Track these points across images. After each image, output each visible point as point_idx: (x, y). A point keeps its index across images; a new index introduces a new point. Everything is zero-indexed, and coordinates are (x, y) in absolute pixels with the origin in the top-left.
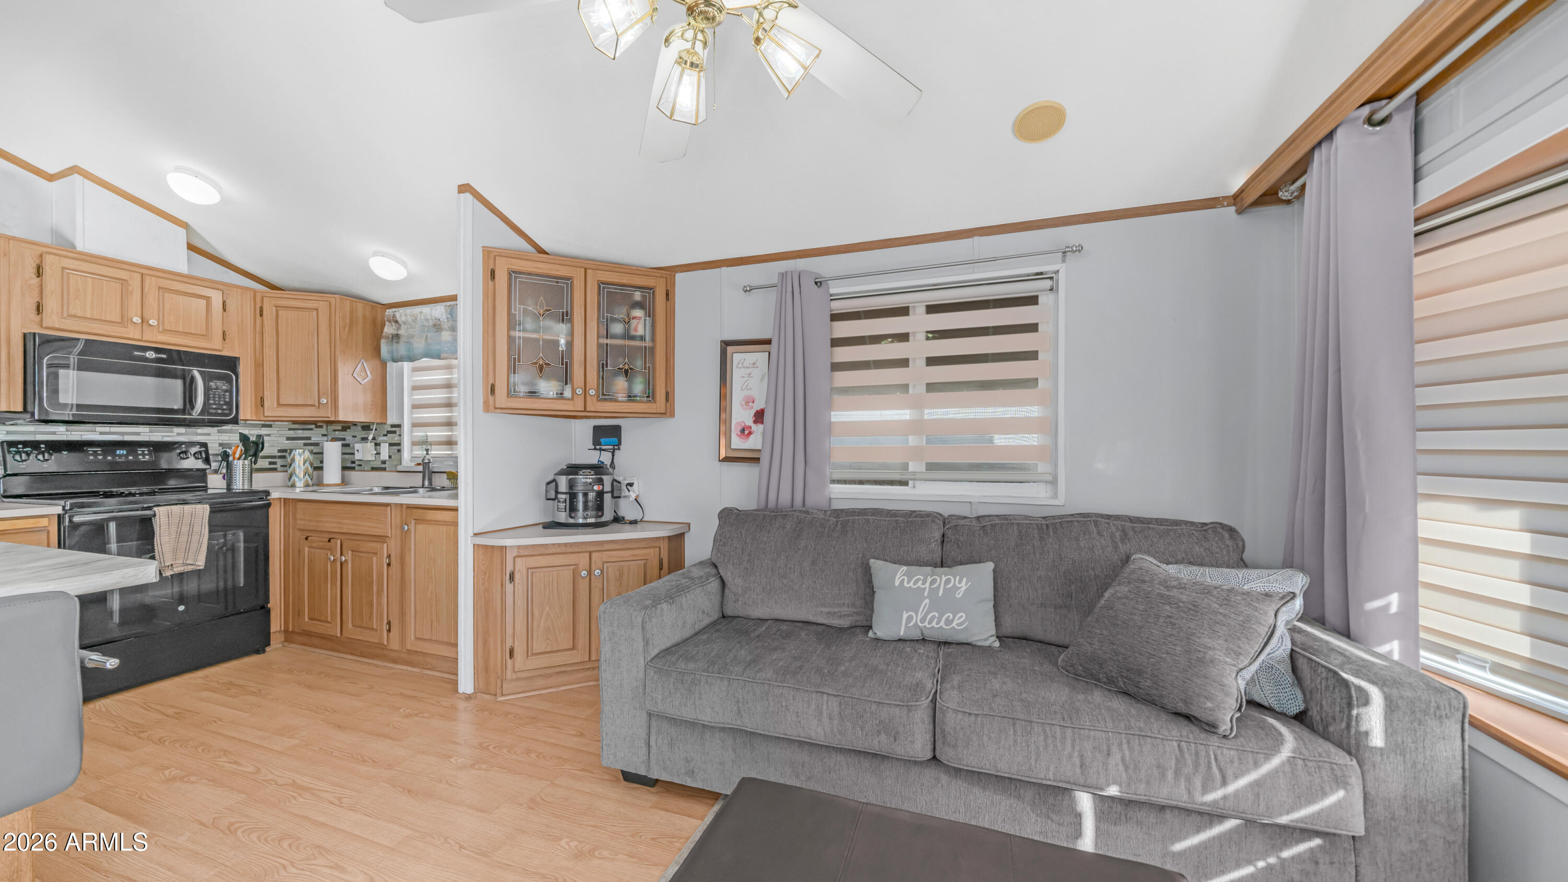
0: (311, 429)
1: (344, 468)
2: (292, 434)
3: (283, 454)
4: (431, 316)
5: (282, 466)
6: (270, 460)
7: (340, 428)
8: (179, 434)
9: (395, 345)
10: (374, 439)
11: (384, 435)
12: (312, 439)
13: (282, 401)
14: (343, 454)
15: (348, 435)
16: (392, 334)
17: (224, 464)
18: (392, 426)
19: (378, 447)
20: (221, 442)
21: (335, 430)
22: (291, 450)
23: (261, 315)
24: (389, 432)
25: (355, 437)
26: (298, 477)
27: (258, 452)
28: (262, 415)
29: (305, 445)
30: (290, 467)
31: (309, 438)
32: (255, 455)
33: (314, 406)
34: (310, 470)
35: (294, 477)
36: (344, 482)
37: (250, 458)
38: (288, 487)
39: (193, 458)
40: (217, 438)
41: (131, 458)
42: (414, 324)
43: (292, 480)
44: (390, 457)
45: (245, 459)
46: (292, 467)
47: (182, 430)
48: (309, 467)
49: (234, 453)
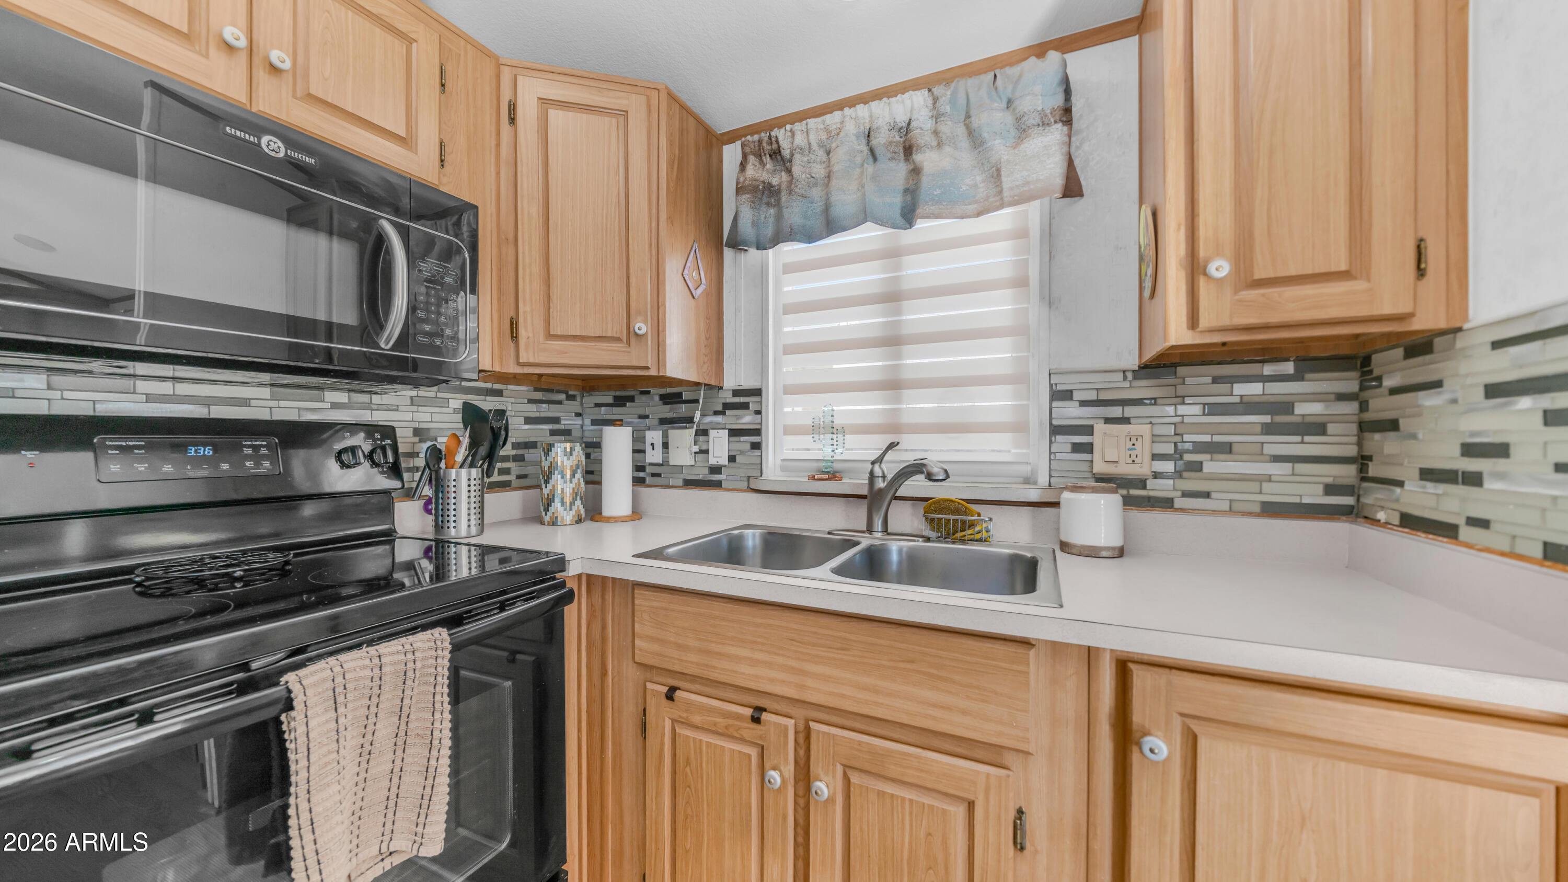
0: (559, 402)
1: (638, 482)
3: (520, 452)
5: (519, 477)
7: (610, 400)
8: (335, 405)
10: (698, 421)
11: (716, 413)
12: (563, 422)
13: (556, 330)
15: (630, 413)
17: (429, 475)
18: (736, 393)
19: (703, 438)
20: (417, 425)
21: (598, 405)
22: (551, 445)
24: (728, 406)
25: (644, 417)
26: (562, 504)
27: (497, 448)
28: (513, 360)
30: (547, 482)
31: (556, 420)
32: (491, 456)
34: (582, 484)
35: (556, 504)
36: (637, 513)
37: (481, 462)
38: (544, 525)
39: (365, 464)
40: (409, 417)
43: (551, 509)
44: (732, 459)
45: (472, 466)
46: (551, 481)
48: (580, 481)
49: (452, 451)
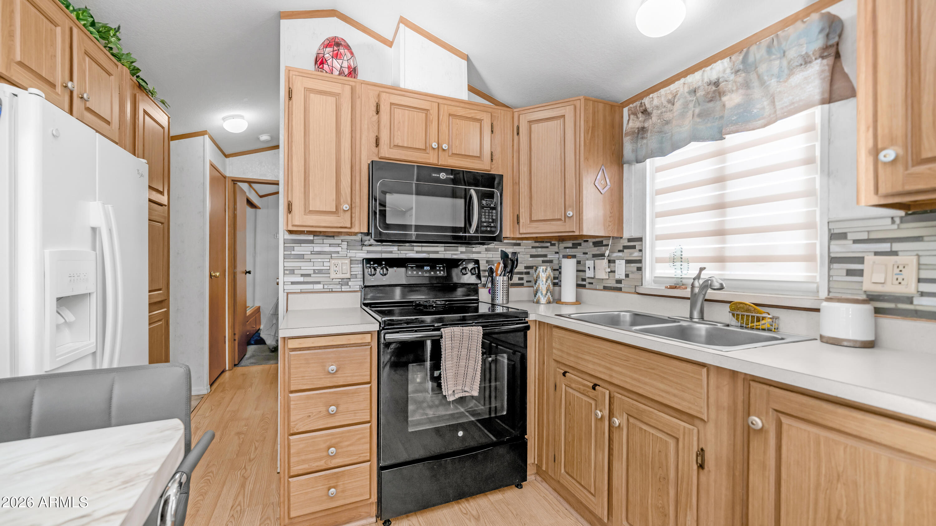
0: (547, 247)
1: (578, 286)
2: (534, 252)
3: (530, 270)
4: (703, 81)
5: (527, 282)
6: (519, 276)
8: (462, 252)
9: (640, 141)
10: (608, 256)
11: (620, 251)
13: (534, 218)
14: (578, 271)
15: (578, 252)
16: (638, 128)
17: (490, 279)
18: (630, 240)
19: (612, 265)
20: (487, 259)
21: (566, 248)
22: (537, 268)
23: (518, 134)
24: (625, 247)
25: (585, 253)
26: (542, 294)
27: (514, 268)
28: (517, 232)
29: (544, 262)
30: (535, 284)
31: (545, 256)
32: (511, 272)
33: (560, 220)
34: (551, 286)
35: (539, 294)
36: (578, 302)
37: (508, 274)
38: (534, 303)
39: (469, 274)
40: (484, 255)
41: (432, 273)
42: (669, 105)
43: (537, 296)
44: (627, 276)
45: (504, 275)
46: (537, 284)
47: (462, 249)
48: (551, 284)
49: (497, 269)
